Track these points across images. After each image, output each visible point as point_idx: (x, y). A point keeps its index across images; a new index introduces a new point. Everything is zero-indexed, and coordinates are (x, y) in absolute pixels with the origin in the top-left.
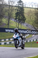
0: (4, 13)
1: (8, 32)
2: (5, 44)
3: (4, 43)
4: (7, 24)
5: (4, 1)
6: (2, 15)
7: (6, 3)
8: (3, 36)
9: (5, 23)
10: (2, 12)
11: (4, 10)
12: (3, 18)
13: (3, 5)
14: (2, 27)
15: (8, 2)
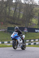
0: (34, 14)
1: (38, 32)
2: (35, 44)
3: (33, 43)
4: (37, 24)
5: (34, 1)
6: (32, 15)
7: (36, 4)
8: (32, 36)
9: (35, 23)
10: (32, 12)
11: (34, 10)
12: (33, 18)
13: (33, 5)
14: (32, 27)
15: (38, 3)
